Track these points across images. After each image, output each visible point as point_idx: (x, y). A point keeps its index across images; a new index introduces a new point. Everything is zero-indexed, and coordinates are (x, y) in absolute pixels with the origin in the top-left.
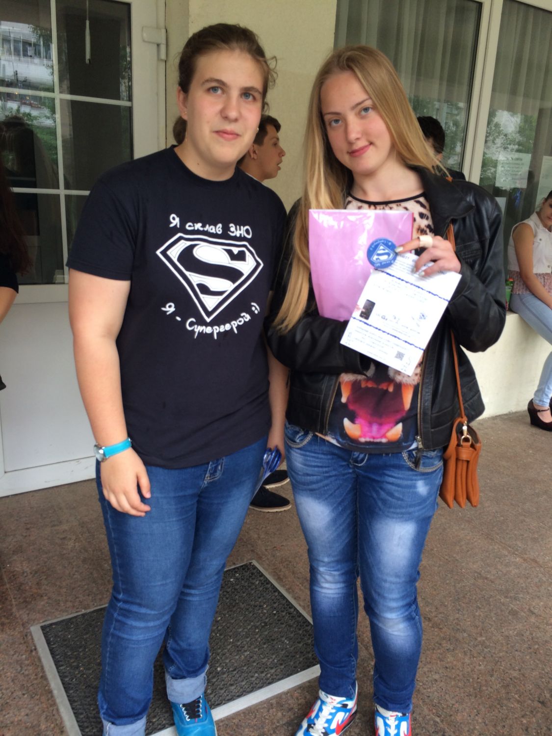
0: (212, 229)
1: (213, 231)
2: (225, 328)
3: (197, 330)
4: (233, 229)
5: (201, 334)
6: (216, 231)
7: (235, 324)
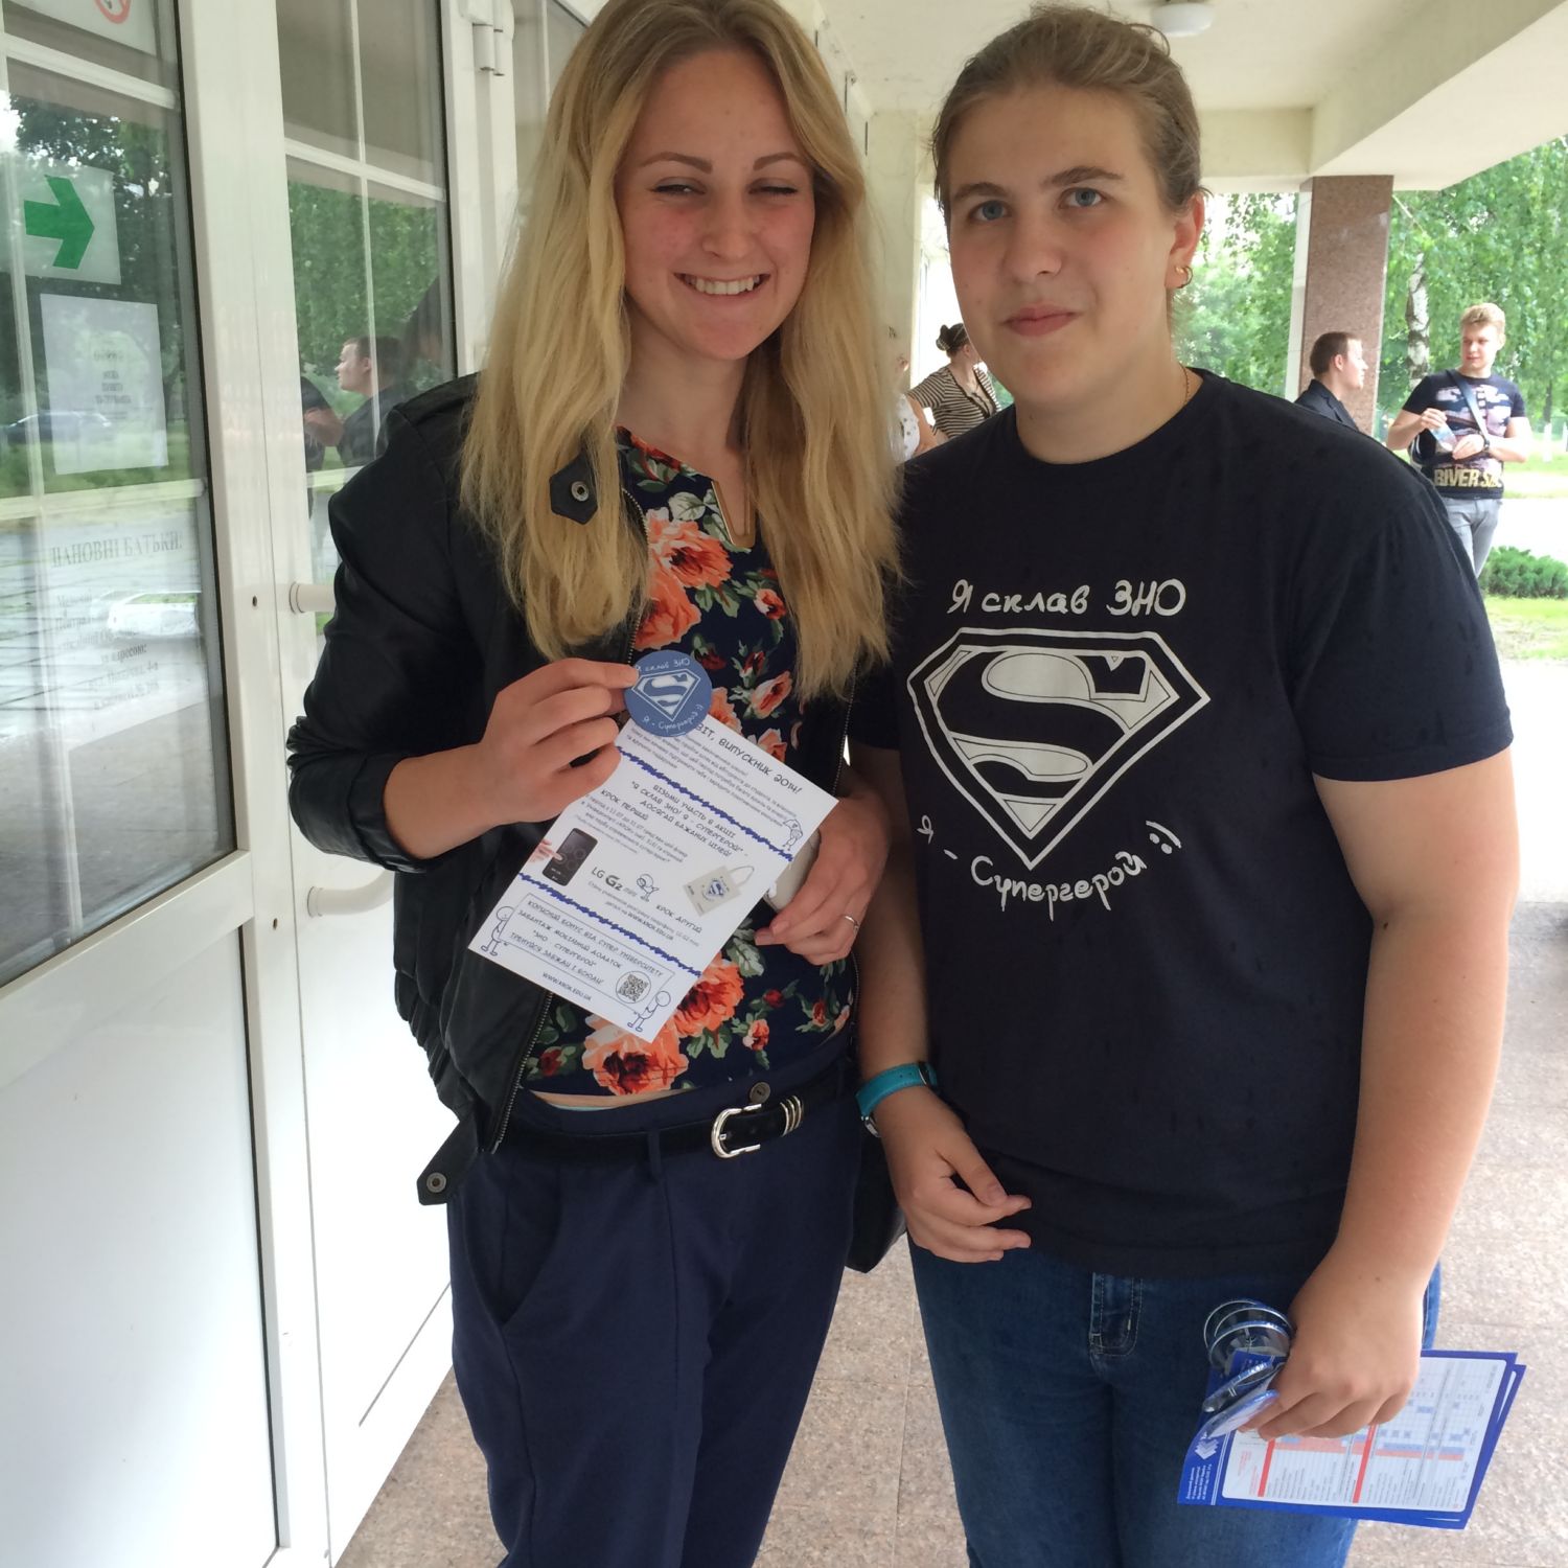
0: (1055, 603)
1: (1061, 607)
2: (1072, 890)
3: (1004, 891)
4: (1120, 597)
5: (1015, 901)
6: (1068, 606)
7: (1103, 883)
